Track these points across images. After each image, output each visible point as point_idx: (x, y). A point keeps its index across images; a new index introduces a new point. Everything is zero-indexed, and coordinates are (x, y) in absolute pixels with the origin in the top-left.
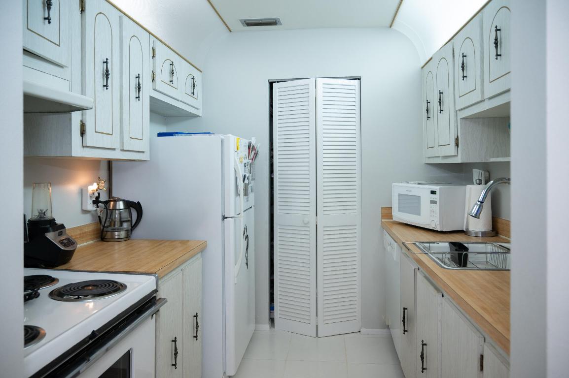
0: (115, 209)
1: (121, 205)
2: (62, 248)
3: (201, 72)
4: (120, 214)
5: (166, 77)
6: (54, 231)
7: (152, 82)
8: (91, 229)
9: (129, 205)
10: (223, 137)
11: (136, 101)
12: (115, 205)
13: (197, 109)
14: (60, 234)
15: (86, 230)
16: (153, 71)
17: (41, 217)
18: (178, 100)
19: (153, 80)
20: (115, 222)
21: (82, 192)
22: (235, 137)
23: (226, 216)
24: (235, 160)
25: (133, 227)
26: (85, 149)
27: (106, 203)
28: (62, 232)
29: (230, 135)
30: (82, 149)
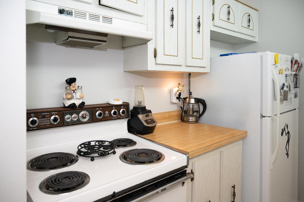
0: (189, 103)
1: (193, 101)
2: (145, 124)
3: (258, 11)
4: (193, 106)
5: (225, 17)
6: (143, 114)
7: (213, 20)
8: (176, 113)
9: (198, 101)
10: (262, 54)
11: (198, 34)
12: (189, 100)
13: (254, 37)
14: (147, 116)
15: (172, 114)
16: (213, 14)
17: (139, 105)
18: (236, 32)
19: (213, 19)
20: (189, 111)
21: (171, 91)
22: (273, 53)
23: (263, 115)
24: (272, 71)
25: (201, 115)
26: (158, 66)
27: (185, 99)
28: (148, 115)
29: (268, 52)
30: (155, 65)
